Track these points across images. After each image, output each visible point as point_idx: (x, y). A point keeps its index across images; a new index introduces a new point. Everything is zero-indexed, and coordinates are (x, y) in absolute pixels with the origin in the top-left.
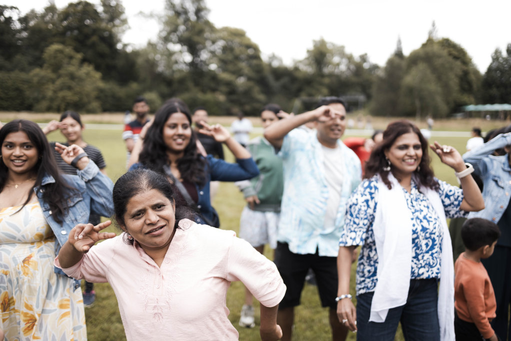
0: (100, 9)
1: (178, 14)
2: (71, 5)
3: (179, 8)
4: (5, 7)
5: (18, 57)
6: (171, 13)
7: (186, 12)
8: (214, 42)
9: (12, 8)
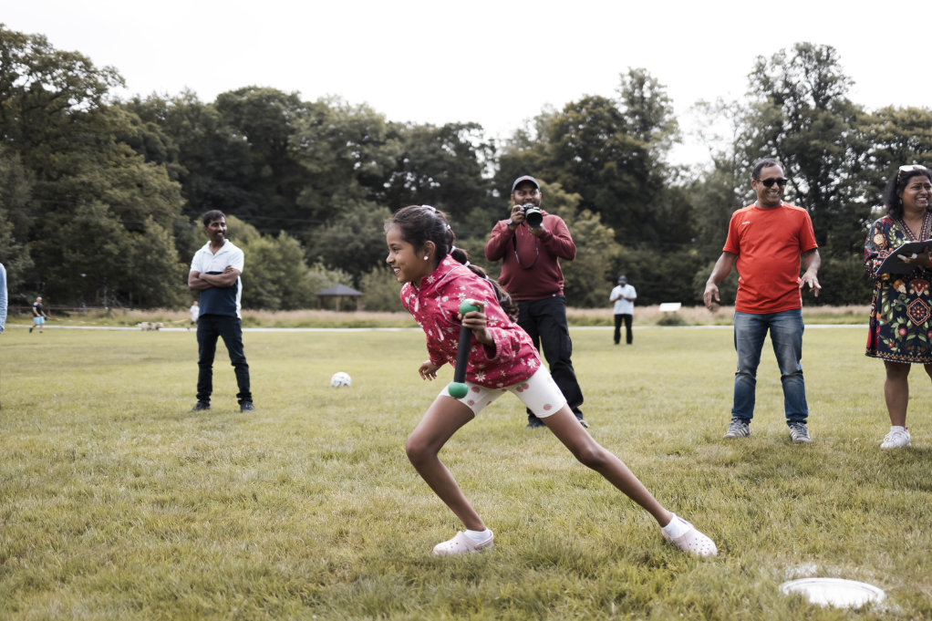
0: (623, 109)
1: (778, 99)
2: (571, 107)
3: (778, 86)
4: (460, 127)
5: (477, 212)
6: (763, 99)
7: (794, 94)
8: (859, 150)
9: (471, 126)
